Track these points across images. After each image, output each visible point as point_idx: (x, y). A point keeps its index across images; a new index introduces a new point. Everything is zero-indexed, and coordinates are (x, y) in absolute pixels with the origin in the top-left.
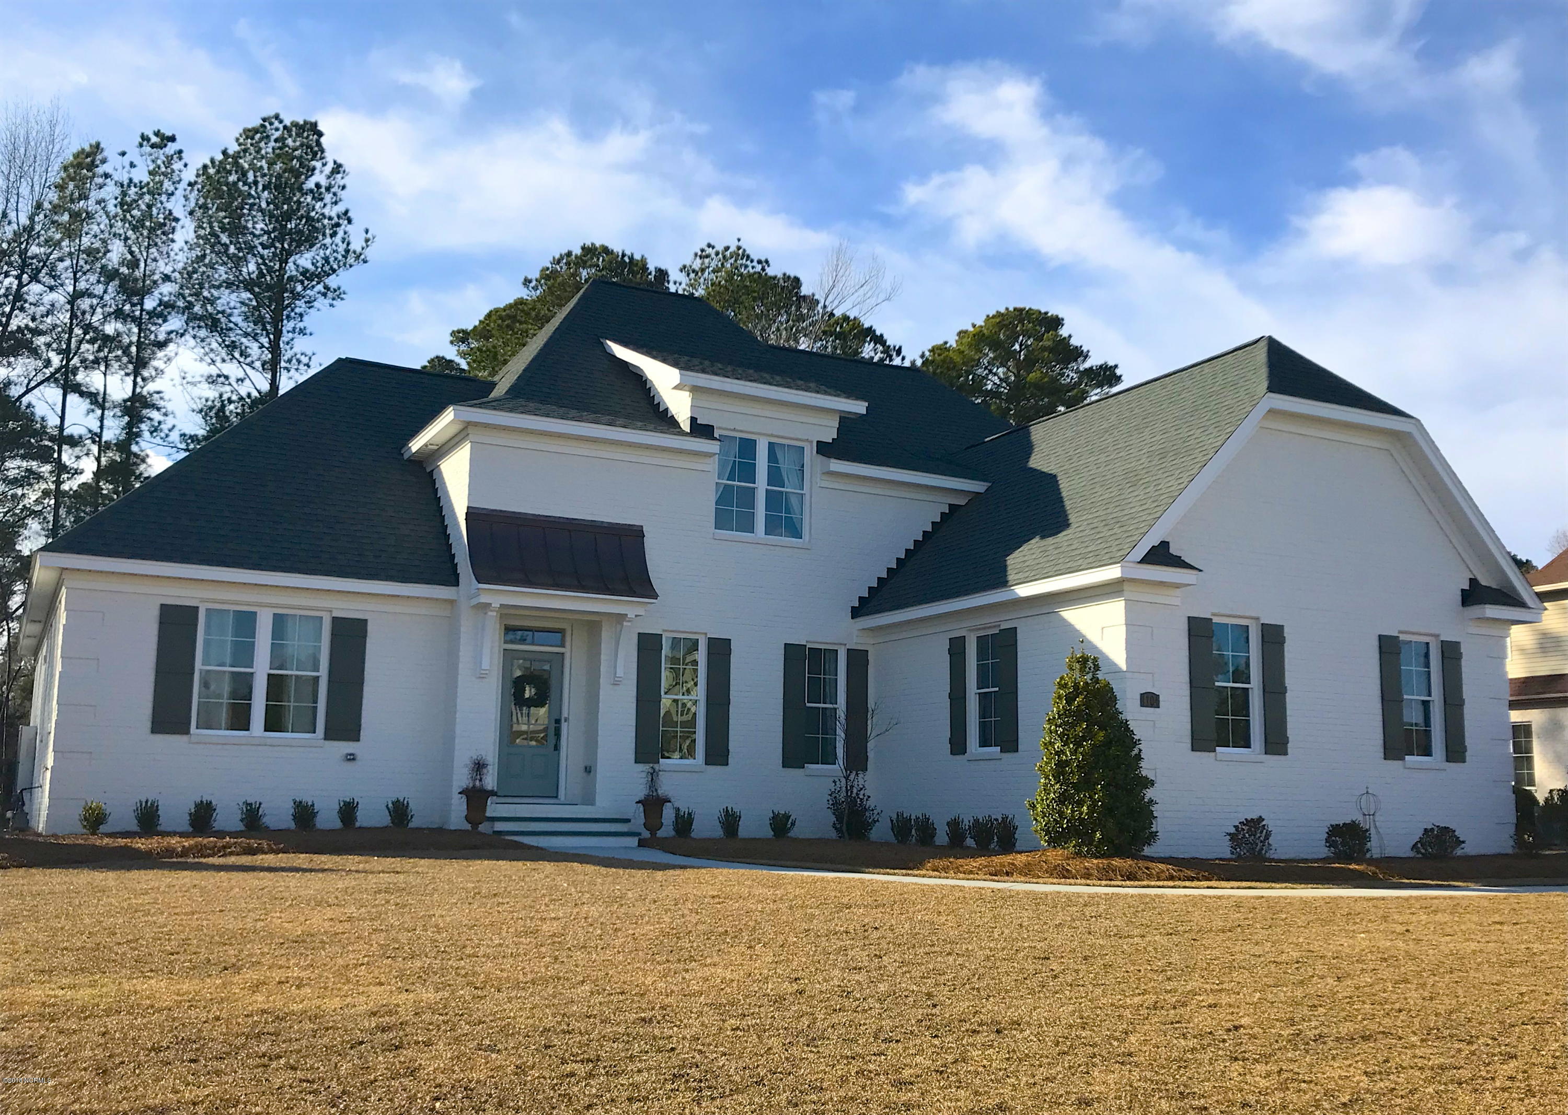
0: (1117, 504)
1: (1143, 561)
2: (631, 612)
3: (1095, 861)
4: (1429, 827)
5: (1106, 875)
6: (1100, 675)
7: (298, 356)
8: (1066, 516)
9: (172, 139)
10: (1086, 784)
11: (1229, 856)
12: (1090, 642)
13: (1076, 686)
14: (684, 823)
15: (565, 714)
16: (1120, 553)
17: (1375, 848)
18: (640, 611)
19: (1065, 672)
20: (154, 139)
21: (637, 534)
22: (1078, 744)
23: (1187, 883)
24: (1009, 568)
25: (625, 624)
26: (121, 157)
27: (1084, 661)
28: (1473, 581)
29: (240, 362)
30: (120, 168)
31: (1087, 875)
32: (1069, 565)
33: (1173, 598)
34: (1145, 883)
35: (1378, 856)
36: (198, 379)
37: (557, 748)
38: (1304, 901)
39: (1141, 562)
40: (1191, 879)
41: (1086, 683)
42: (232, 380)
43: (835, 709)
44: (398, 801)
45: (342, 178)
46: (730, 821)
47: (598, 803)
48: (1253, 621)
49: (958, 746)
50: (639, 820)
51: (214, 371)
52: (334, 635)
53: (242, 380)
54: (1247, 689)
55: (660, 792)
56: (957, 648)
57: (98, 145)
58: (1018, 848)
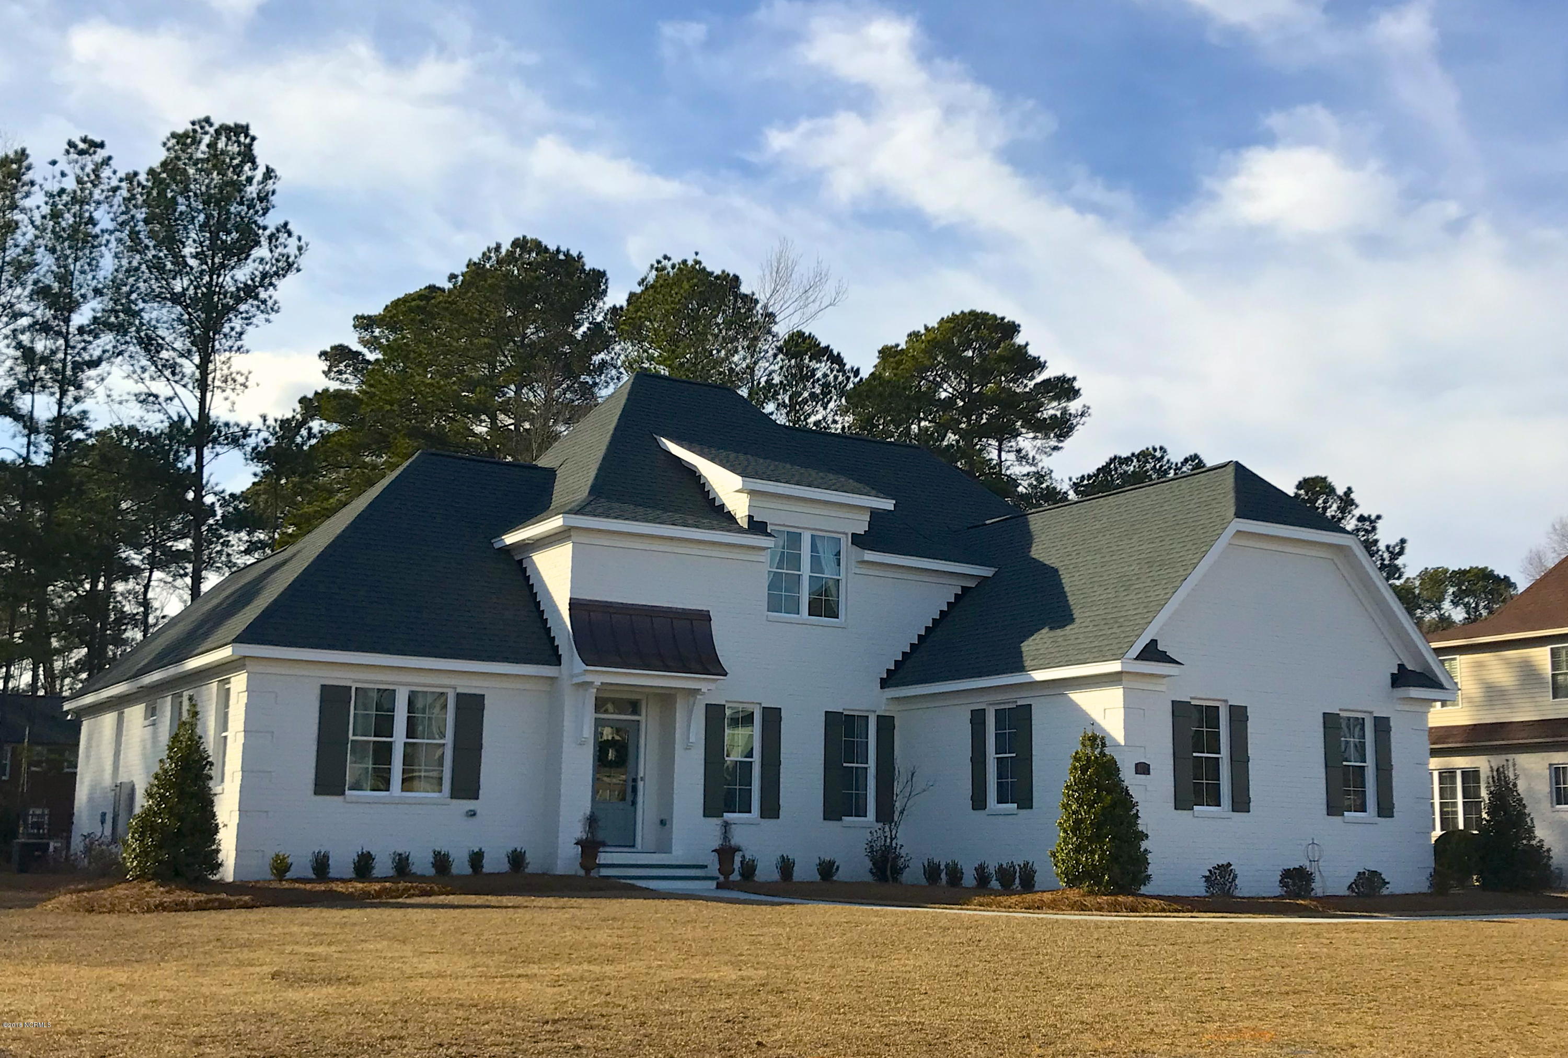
0: (1115, 605)
1: (1137, 658)
2: (704, 686)
3: (1105, 898)
4: (1362, 871)
5: (1115, 908)
6: (1107, 751)
7: (234, 375)
8: (1071, 610)
9: (102, 145)
10: (1098, 838)
11: (1205, 894)
12: (1099, 725)
13: (1089, 758)
14: (749, 869)
15: (641, 774)
16: (1120, 652)
17: (1318, 888)
18: (712, 686)
19: (1080, 748)
20: (82, 146)
21: (705, 617)
22: (1091, 806)
23: (1176, 914)
24: (1024, 655)
25: (698, 697)
26: (51, 167)
27: (1093, 739)
28: (1401, 667)
29: (168, 380)
30: (50, 178)
31: (1100, 909)
32: (1077, 657)
33: (1162, 686)
34: (1145, 914)
35: (1321, 895)
36: (125, 397)
37: (634, 803)
38: (1263, 926)
39: (1136, 659)
40: (1179, 911)
41: (1096, 757)
42: (161, 399)
43: (866, 768)
44: (516, 850)
45: (274, 183)
46: (786, 867)
47: (674, 853)
48: (1223, 703)
49: (979, 802)
50: (714, 868)
51: (140, 388)
52: (458, 708)
53: (171, 399)
54: (1218, 758)
55: (733, 842)
56: (978, 719)
57: (23, 151)
58: (1036, 888)
